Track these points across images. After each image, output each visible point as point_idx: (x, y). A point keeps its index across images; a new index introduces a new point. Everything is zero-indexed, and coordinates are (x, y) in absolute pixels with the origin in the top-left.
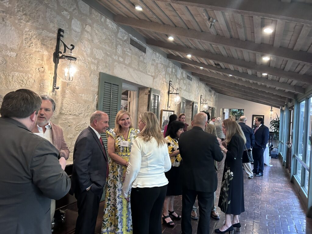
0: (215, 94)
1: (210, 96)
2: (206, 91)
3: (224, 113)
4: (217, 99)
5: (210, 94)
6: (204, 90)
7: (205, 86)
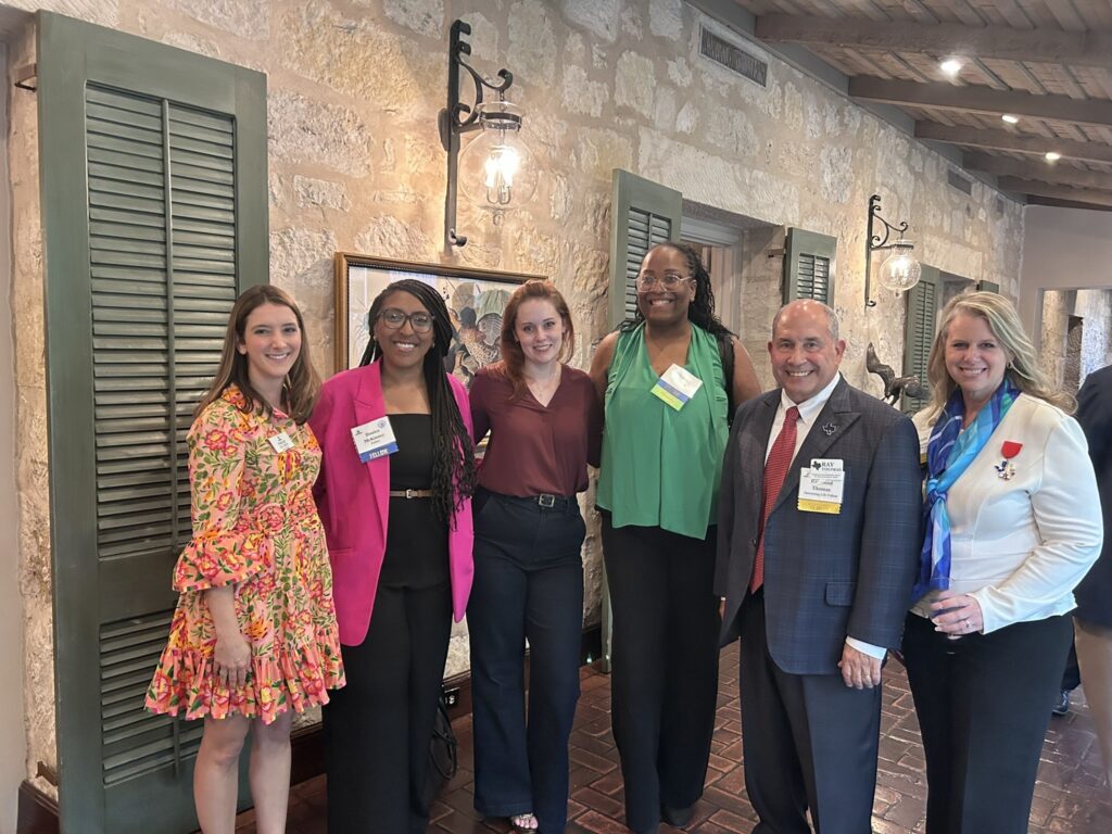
0: (1000, 207)
1: (959, 214)
2: (918, 176)
3: (1075, 322)
4: (1019, 239)
5: (956, 199)
6: (901, 169)
7: (912, 146)
